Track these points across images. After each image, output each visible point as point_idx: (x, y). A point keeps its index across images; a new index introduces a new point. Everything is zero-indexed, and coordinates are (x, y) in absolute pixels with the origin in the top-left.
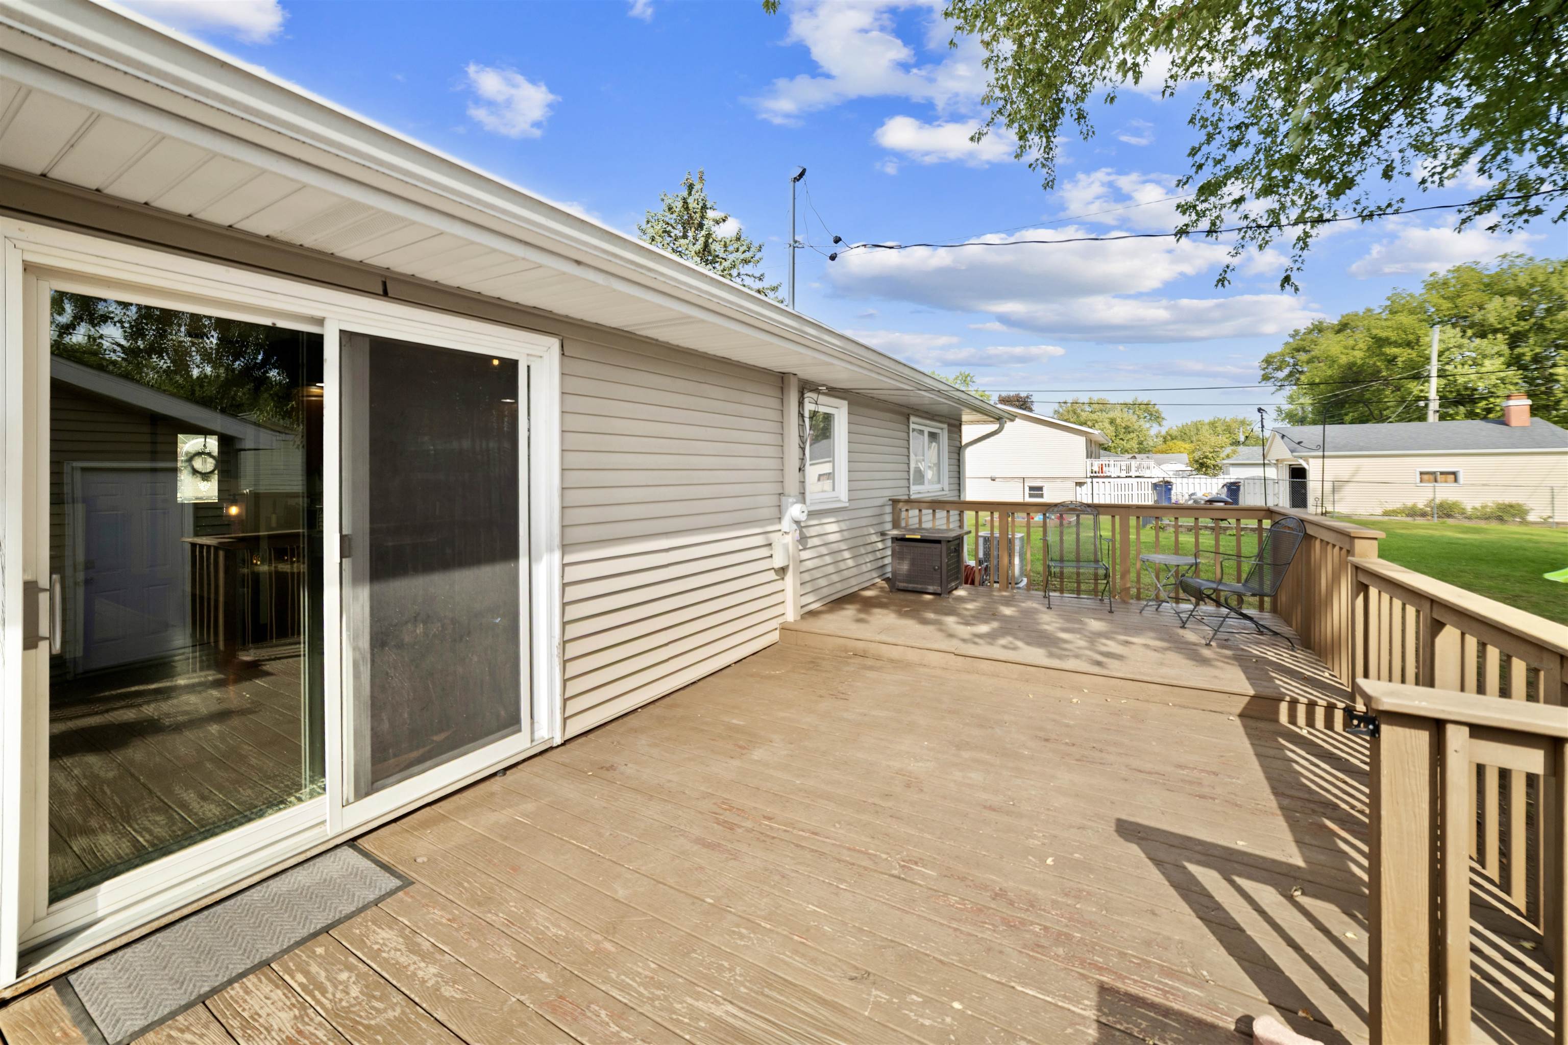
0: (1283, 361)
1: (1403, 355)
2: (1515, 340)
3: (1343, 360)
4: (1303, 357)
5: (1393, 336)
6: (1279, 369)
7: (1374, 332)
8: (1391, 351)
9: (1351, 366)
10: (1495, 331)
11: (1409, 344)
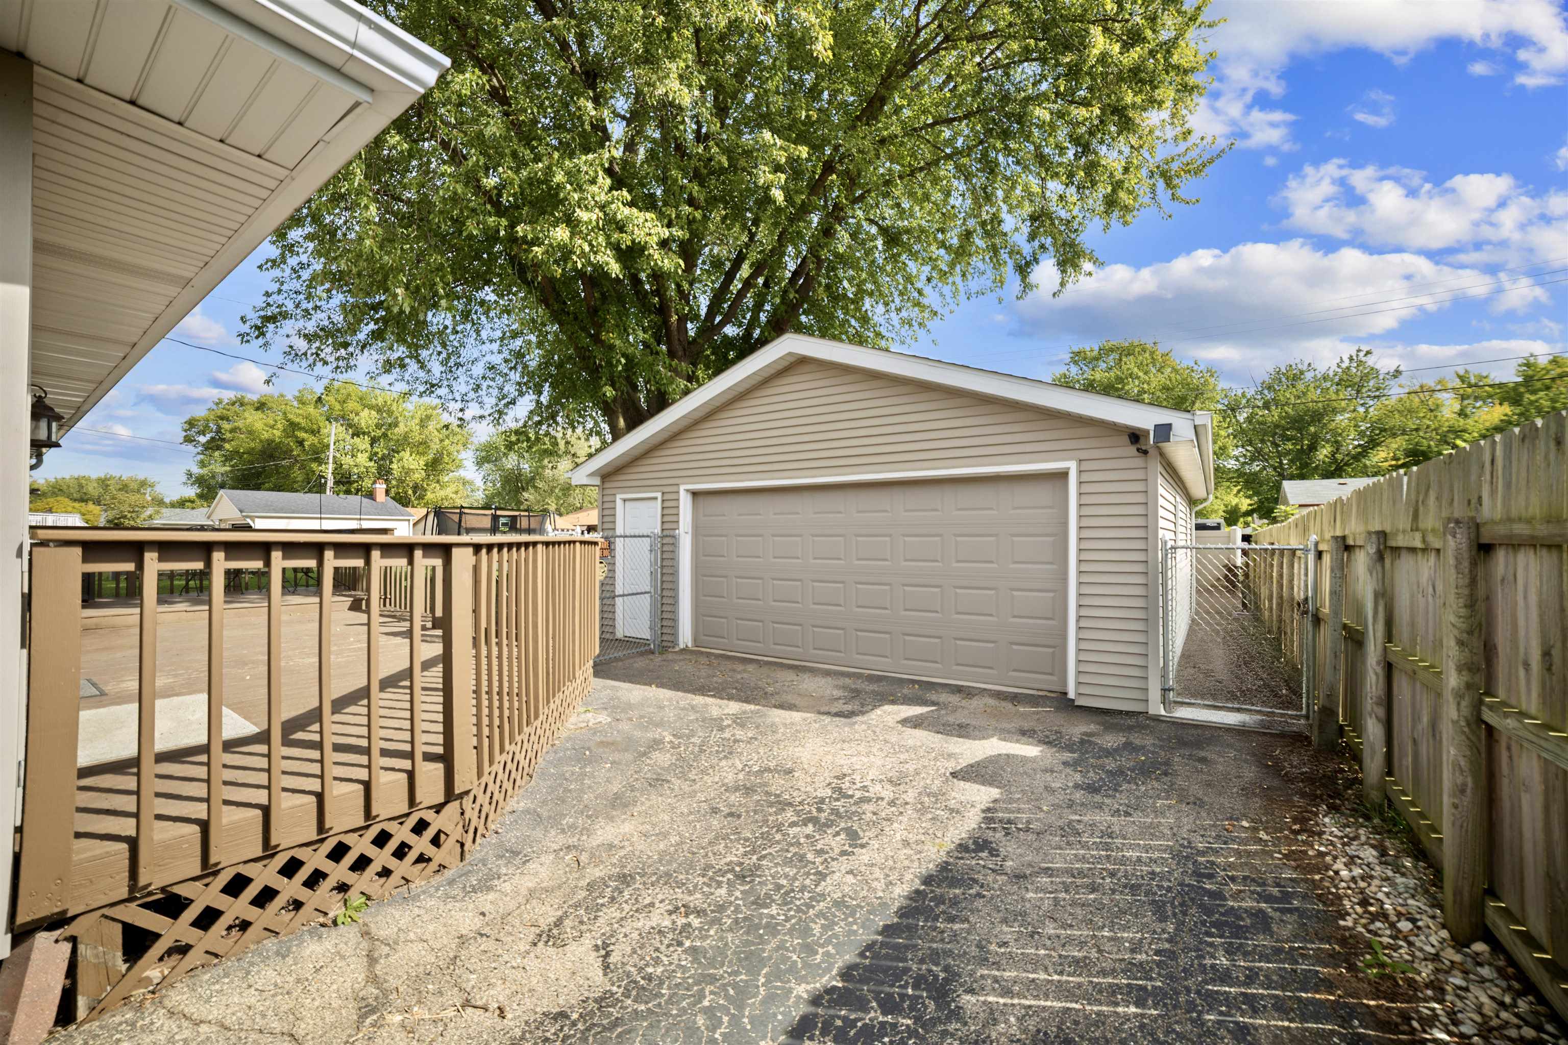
0: (207, 426)
1: (310, 440)
2: (374, 441)
3: (265, 436)
4: (226, 426)
5: (303, 422)
6: (203, 433)
7: (290, 416)
8: (302, 435)
9: (270, 442)
10: (364, 433)
11: (313, 432)
